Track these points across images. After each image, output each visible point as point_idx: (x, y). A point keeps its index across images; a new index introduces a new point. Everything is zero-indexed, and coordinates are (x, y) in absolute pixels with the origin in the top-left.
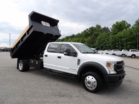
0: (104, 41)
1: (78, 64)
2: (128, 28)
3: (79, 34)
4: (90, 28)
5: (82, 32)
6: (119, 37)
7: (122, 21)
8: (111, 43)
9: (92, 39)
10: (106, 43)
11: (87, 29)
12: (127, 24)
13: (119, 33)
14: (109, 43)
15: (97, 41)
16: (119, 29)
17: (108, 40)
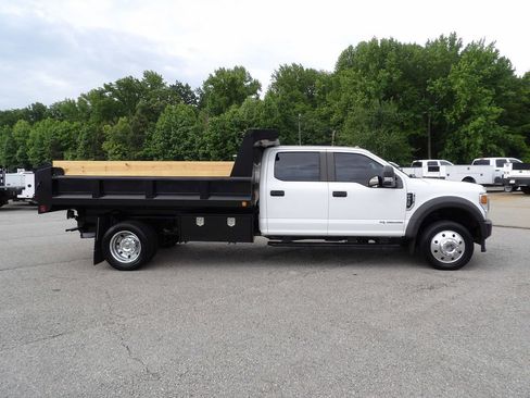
0: (185, 136)
1: (408, 207)
2: (255, 92)
3: (71, 104)
4: (119, 83)
5: (84, 96)
6: (235, 122)
7: (236, 68)
8: (210, 142)
9: (136, 129)
10: (193, 141)
11: (108, 88)
12: (251, 78)
13: (233, 108)
14: (204, 144)
15: (157, 136)
16: (228, 94)
17: (198, 132)
